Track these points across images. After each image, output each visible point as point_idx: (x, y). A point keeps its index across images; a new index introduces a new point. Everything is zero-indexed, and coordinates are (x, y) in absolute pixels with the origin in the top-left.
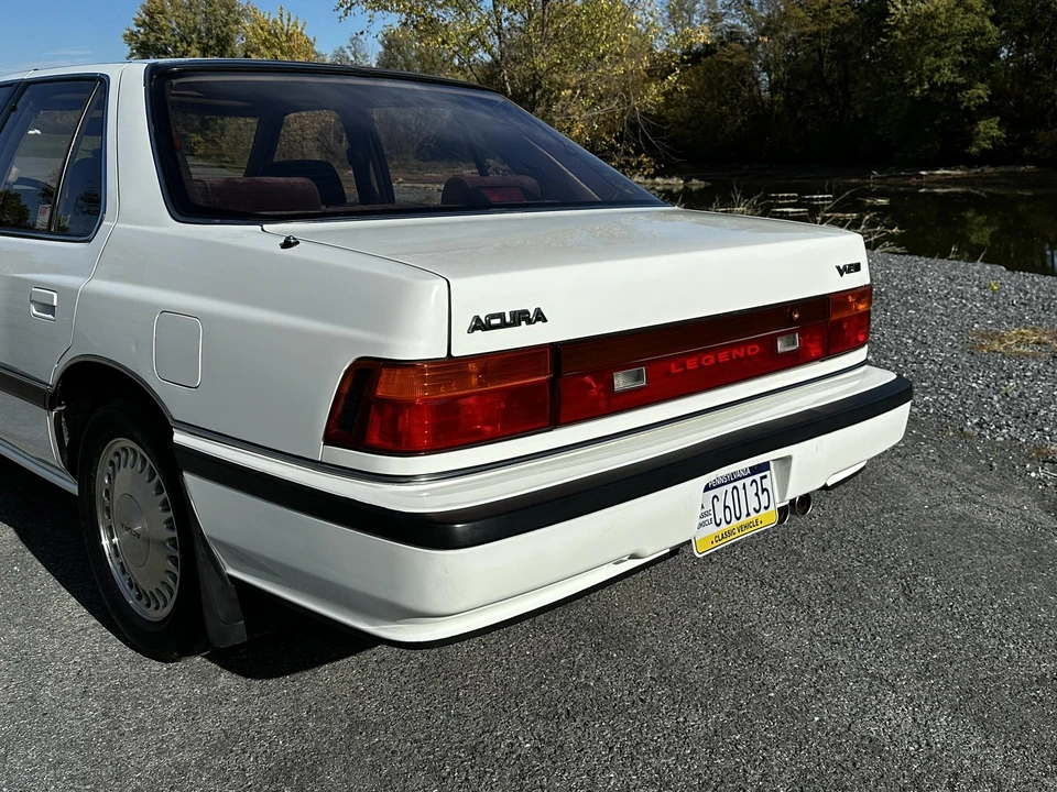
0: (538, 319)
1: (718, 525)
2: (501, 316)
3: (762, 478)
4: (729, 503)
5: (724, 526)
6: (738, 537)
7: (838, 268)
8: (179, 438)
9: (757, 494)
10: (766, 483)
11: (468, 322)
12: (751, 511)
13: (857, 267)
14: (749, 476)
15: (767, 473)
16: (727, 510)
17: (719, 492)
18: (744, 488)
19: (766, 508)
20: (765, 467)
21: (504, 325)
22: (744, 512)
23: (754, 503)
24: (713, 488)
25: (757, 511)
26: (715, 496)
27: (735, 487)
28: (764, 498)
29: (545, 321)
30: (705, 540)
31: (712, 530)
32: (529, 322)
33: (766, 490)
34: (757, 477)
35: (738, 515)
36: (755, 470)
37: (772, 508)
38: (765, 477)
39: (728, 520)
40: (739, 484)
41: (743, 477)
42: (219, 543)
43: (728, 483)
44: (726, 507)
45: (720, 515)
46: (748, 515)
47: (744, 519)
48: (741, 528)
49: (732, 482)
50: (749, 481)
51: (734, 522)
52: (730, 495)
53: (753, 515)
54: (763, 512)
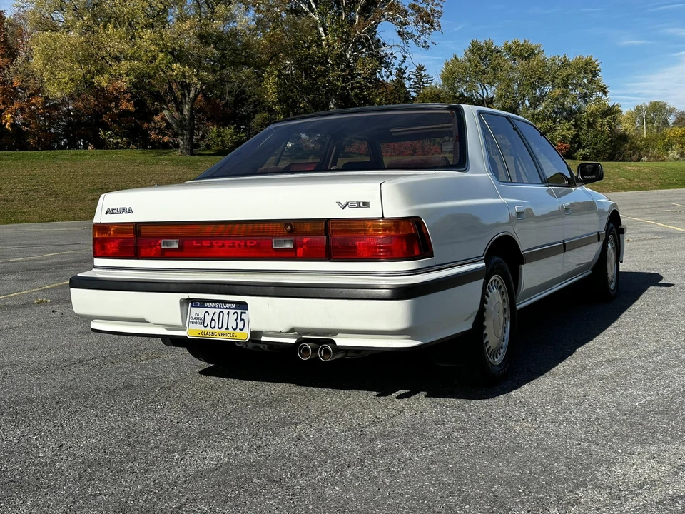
1: (205, 327)
2: (117, 209)
3: (242, 313)
4: (216, 318)
5: (209, 329)
6: (218, 338)
9: (236, 320)
10: (245, 317)
12: (230, 327)
13: (366, 204)
14: (234, 309)
15: (247, 311)
16: (213, 322)
17: (211, 311)
18: (228, 313)
19: (242, 330)
22: (225, 326)
23: (232, 324)
25: (235, 329)
26: (207, 312)
27: (221, 312)
28: (241, 325)
29: (132, 212)
30: (194, 330)
31: (200, 327)
32: (126, 212)
33: (243, 320)
34: (239, 312)
35: (220, 326)
36: (239, 307)
37: (245, 331)
38: (245, 313)
39: (213, 326)
40: (226, 311)
41: (229, 308)
43: (218, 308)
44: (212, 320)
45: (208, 321)
46: (227, 329)
47: (223, 330)
48: (222, 334)
49: (221, 308)
50: (232, 312)
51: (216, 329)
52: (217, 315)
53: (231, 331)
54: (238, 330)
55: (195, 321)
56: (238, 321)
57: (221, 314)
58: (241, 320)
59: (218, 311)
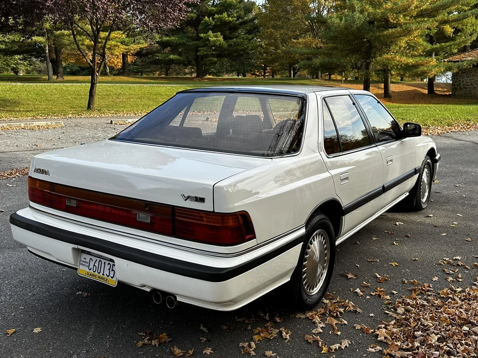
1: (90, 269)
4: (97, 264)
5: (92, 271)
6: (97, 279)
9: (109, 269)
10: (114, 268)
12: (105, 274)
13: (202, 200)
14: (108, 260)
16: (95, 267)
17: (94, 258)
18: (105, 263)
19: (112, 278)
22: (102, 273)
23: (107, 272)
25: (108, 276)
26: (91, 259)
29: (49, 174)
30: (83, 271)
33: (114, 270)
35: (99, 272)
36: (111, 260)
37: (114, 279)
39: (94, 270)
43: (98, 257)
44: (94, 265)
45: (91, 266)
46: (103, 274)
47: (101, 275)
48: (99, 277)
49: (100, 258)
52: (97, 262)
53: (105, 276)
54: (110, 277)
55: (83, 263)
56: (111, 270)
57: (100, 262)
58: (112, 270)
59: (98, 259)
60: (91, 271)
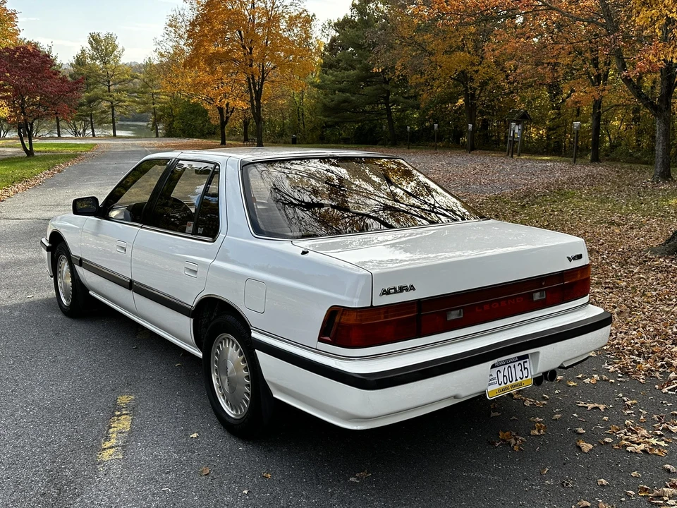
0: (411, 289)
1: (500, 385)
2: (395, 288)
3: (524, 362)
4: (506, 374)
6: (511, 391)
7: (569, 258)
8: (254, 335)
9: (521, 370)
10: (527, 365)
11: (380, 291)
12: (518, 378)
13: (580, 257)
14: (517, 361)
15: (527, 360)
16: (505, 378)
17: (501, 369)
18: (514, 367)
19: (526, 377)
20: (526, 357)
21: (396, 292)
22: (514, 379)
23: (519, 374)
24: (497, 366)
25: (521, 379)
26: (499, 371)
27: (509, 367)
28: (525, 373)
29: (414, 289)
30: (493, 391)
31: (496, 387)
32: (407, 290)
33: (527, 368)
34: (522, 362)
35: (511, 380)
36: (520, 358)
37: (529, 377)
38: (526, 362)
39: (506, 382)
40: (512, 365)
41: (514, 362)
42: (271, 383)
43: (505, 364)
44: (504, 376)
45: (501, 379)
46: (516, 380)
47: (514, 382)
48: (512, 386)
50: (517, 363)
51: (509, 383)
53: (519, 380)
54: (524, 379)
55: (491, 382)
56: (523, 370)
58: (525, 368)
59: (507, 366)
60: (503, 385)
